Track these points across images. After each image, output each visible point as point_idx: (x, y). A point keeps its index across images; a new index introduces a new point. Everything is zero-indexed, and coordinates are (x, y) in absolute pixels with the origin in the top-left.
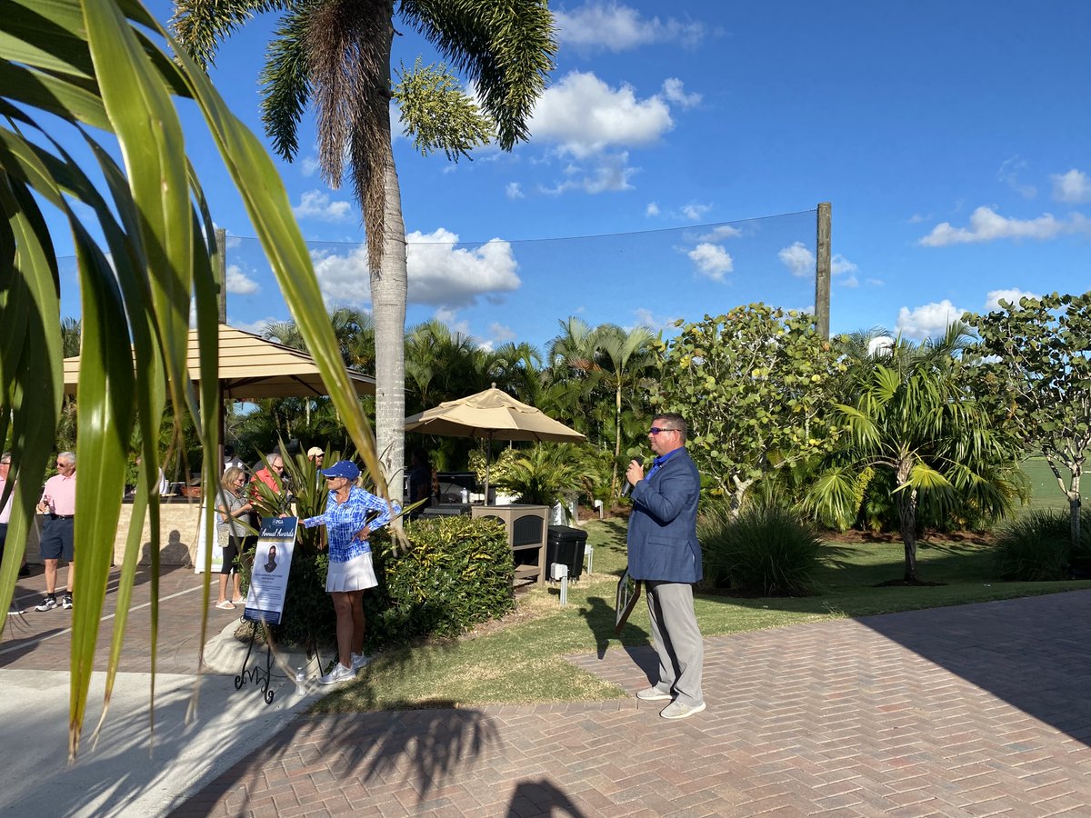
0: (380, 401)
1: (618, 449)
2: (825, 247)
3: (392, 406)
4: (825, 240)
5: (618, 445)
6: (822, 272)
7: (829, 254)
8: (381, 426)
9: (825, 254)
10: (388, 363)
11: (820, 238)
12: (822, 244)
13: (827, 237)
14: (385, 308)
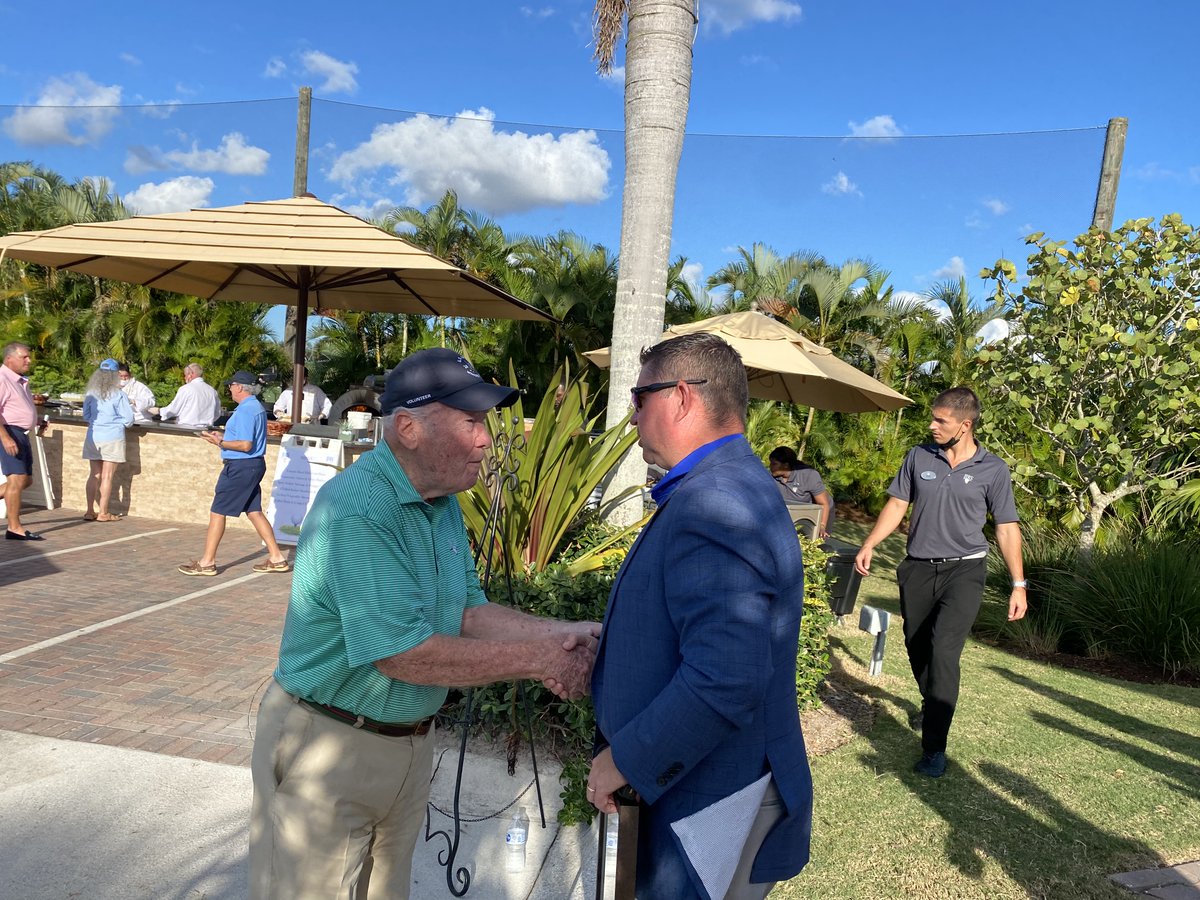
0: (626, 302)
1: (809, 424)
2: (1112, 180)
3: (647, 314)
4: (1113, 170)
5: (810, 419)
6: (1102, 213)
7: (1115, 189)
8: (624, 347)
9: (1110, 189)
10: (647, 235)
11: (1107, 165)
12: (1108, 175)
13: (1117, 166)
14: (651, 133)
